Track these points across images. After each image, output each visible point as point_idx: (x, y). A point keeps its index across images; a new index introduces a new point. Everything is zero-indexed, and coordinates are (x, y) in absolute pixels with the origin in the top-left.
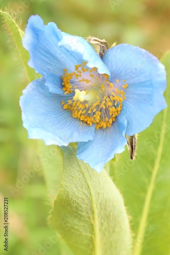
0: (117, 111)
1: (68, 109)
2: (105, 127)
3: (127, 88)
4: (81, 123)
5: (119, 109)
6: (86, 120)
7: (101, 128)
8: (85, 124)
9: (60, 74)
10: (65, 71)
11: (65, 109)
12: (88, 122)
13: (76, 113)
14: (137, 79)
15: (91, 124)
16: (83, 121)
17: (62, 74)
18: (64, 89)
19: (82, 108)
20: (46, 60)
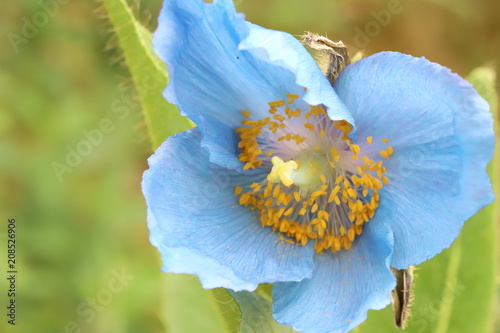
0: (368, 212)
1: (251, 205)
2: (337, 246)
3: (391, 156)
4: (282, 238)
5: (372, 205)
6: (293, 232)
7: (327, 251)
8: (291, 242)
9: (233, 121)
10: (244, 115)
11: (243, 206)
12: (298, 237)
13: (270, 214)
14: (417, 134)
15: (304, 242)
16: (284, 234)
17: (237, 123)
18: (243, 158)
19: (286, 203)
20: (202, 87)
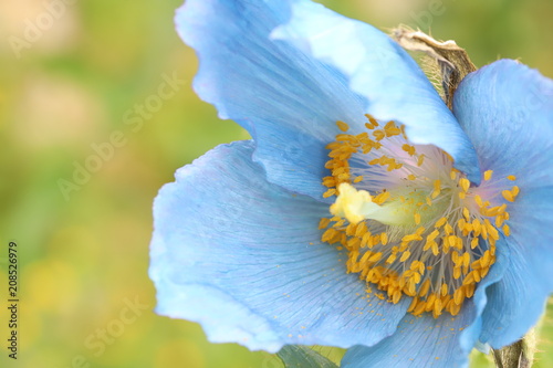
0: (480, 270)
1: (338, 243)
2: (438, 311)
3: (516, 198)
4: (369, 290)
5: (485, 260)
6: (383, 284)
7: (429, 314)
8: (381, 296)
10: (341, 126)
11: (327, 243)
12: (390, 291)
13: (354, 258)
15: (396, 299)
16: (375, 286)
17: (331, 137)
18: (328, 182)
19: (370, 245)
